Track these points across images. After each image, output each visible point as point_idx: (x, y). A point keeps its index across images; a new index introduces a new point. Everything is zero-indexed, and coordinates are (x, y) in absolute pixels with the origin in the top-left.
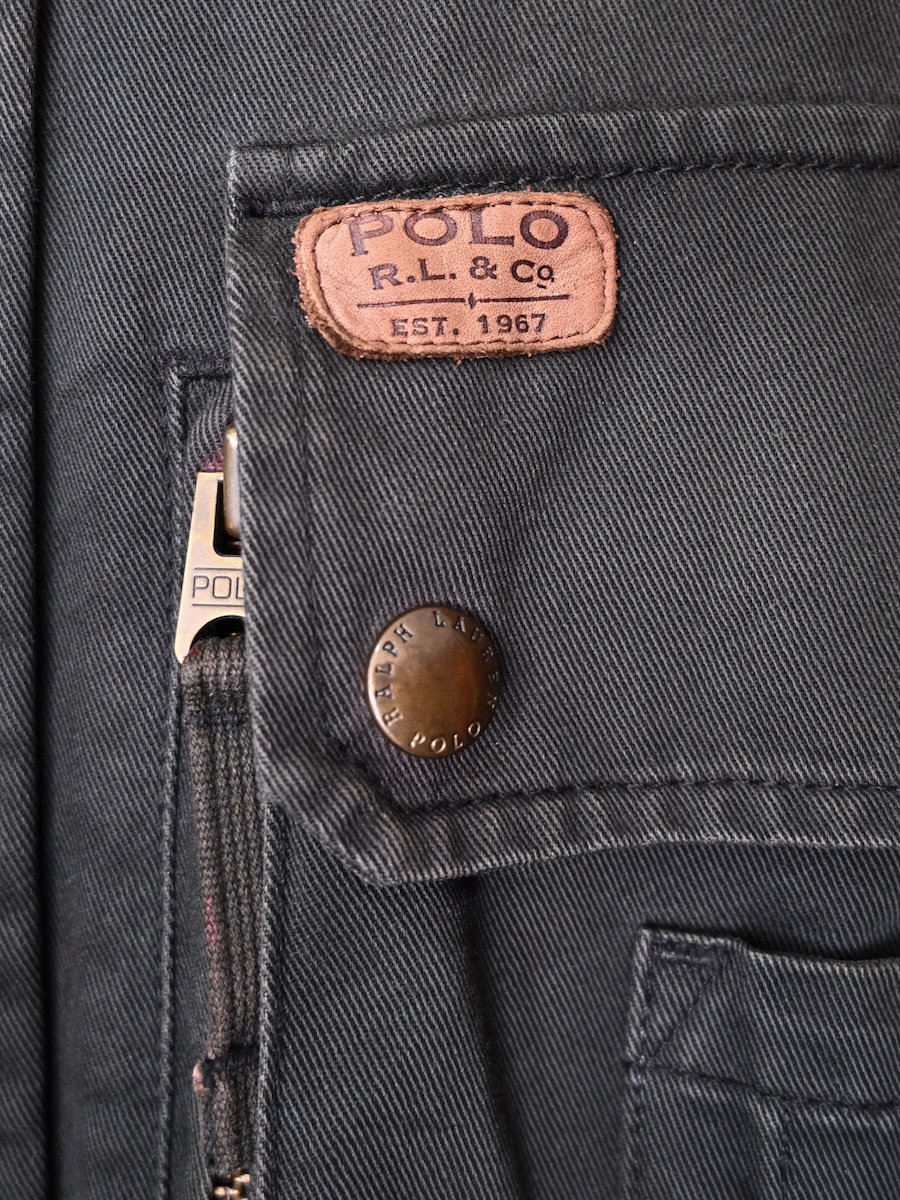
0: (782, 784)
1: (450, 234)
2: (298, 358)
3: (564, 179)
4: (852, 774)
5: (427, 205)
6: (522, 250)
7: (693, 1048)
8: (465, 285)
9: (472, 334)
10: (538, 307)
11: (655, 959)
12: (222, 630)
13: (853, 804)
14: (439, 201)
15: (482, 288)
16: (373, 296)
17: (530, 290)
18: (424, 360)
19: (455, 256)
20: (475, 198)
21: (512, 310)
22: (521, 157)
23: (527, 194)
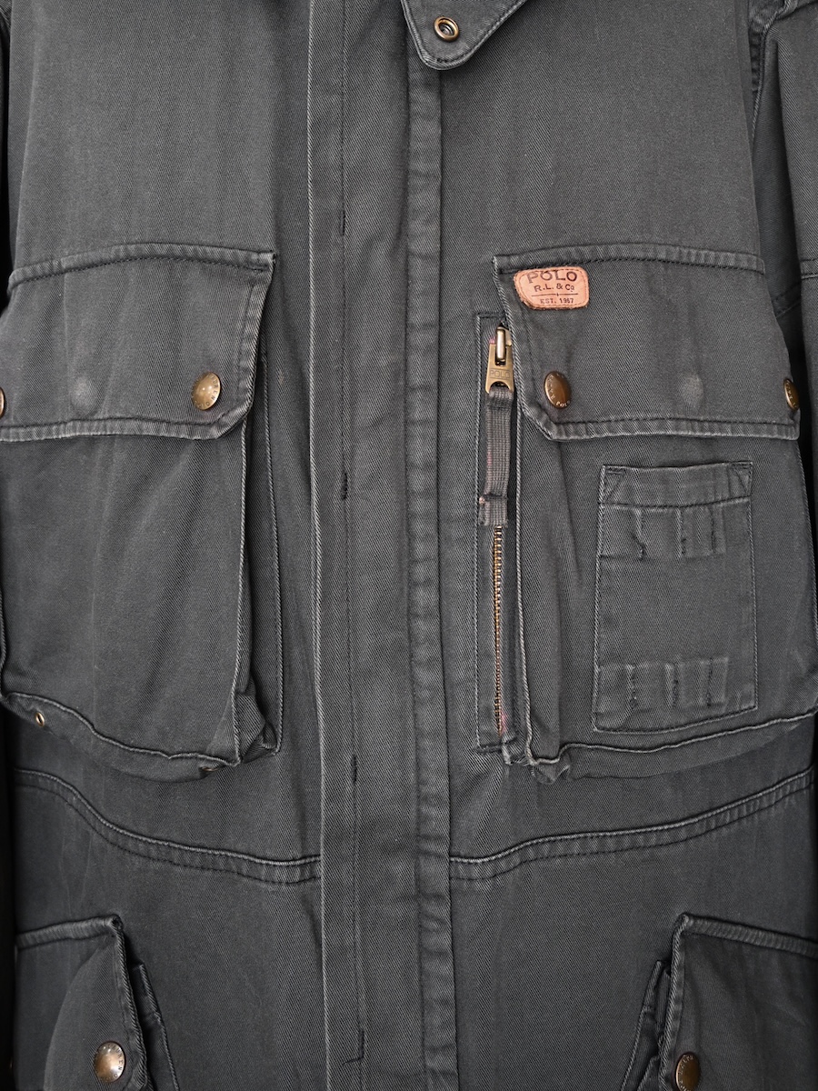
0: (638, 420)
1: (551, 278)
2: (522, 309)
3: (574, 264)
4: (655, 415)
5: (545, 270)
6: (567, 282)
7: (618, 496)
8: (556, 291)
9: (559, 304)
10: (571, 297)
11: (606, 473)
12: (497, 385)
13: (656, 423)
14: (547, 269)
15: (560, 291)
16: (535, 293)
17: (569, 292)
18: (548, 310)
19: (553, 283)
20: (555, 268)
21: (566, 297)
22: (565, 258)
23: (566, 267)
